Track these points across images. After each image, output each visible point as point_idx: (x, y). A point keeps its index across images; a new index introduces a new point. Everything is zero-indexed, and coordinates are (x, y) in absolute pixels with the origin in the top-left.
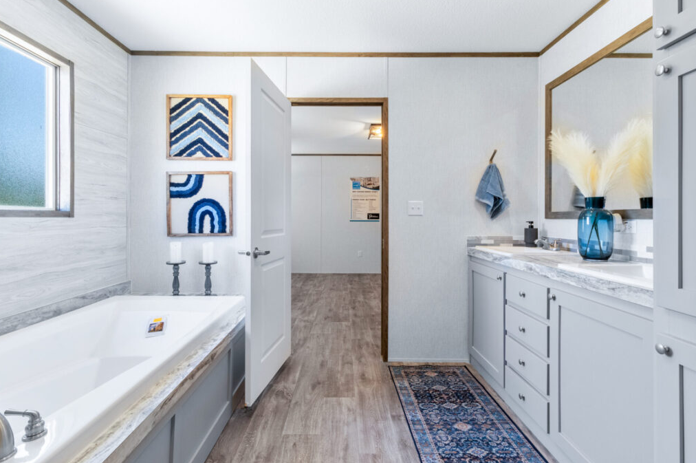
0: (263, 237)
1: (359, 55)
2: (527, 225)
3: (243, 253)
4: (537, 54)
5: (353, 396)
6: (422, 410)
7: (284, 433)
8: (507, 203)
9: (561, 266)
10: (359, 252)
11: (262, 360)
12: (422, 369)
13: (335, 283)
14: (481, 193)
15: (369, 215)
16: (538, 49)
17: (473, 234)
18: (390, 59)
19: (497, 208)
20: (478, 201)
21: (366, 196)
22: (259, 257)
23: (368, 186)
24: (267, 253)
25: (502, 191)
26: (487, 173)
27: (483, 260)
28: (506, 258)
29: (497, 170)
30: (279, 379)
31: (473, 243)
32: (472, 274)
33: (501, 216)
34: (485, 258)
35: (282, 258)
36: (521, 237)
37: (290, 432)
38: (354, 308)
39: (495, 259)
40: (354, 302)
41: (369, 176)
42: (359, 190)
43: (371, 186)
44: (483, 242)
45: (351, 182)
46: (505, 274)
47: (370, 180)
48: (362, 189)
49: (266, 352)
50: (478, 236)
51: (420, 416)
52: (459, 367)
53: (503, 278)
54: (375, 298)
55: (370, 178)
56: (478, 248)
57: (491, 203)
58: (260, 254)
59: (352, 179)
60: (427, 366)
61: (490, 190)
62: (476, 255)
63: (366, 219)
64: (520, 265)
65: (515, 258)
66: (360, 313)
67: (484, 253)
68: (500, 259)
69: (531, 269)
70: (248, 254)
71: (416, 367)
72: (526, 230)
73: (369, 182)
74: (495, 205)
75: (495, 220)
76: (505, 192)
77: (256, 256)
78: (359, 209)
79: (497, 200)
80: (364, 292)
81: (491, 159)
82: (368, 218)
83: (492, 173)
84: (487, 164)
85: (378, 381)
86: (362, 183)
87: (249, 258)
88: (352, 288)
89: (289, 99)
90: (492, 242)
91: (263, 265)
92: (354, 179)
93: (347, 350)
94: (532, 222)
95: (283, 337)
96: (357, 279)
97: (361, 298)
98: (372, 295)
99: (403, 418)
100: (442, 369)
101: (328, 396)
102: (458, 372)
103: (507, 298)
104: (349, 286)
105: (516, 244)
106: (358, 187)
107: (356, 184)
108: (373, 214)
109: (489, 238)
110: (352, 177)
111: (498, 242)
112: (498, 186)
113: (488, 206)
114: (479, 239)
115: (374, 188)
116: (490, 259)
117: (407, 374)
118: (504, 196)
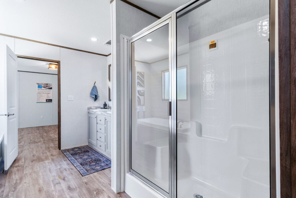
0: (10, 109)
1: (49, 44)
2: (104, 103)
3: (3, 115)
4: (107, 56)
5: (49, 160)
6: (73, 157)
7: (24, 173)
8: (99, 97)
9: (108, 112)
10: (41, 116)
11: (10, 154)
12: (73, 149)
13: (30, 131)
14: (91, 94)
15: (46, 100)
16: (107, 55)
17: (89, 106)
18: (61, 48)
19: (96, 98)
20: (90, 96)
21: (45, 92)
22: (10, 116)
23: (46, 87)
24: (14, 114)
25: (97, 93)
26: (93, 88)
27: (92, 113)
28: (97, 112)
29: (96, 87)
30: (14, 163)
31: (89, 109)
32: (89, 118)
33: (97, 100)
34: (92, 112)
35: (15, 117)
36: (102, 106)
37: (27, 172)
38: (43, 138)
39: (95, 112)
40: (42, 136)
41: (46, 83)
42: (41, 89)
43: (48, 87)
44: (92, 108)
45: (37, 85)
46: (97, 116)
47: (47, 85)
48: (43, 88)
49: (11, 152)
50: (91, 106)
51: (73, 158)
52: (85, 146)
53: (96, 117)
54: (52, 134)
55: (47, 84)
56: (90, 110)
57: (94, 97)
58: (10, 115)
59: (37, 84)
60: (75, 148)
61: (94, 93)
62: (90, 112)
63: (45, 101)
64: (99, 113)
65: (99, 112)
66: (46, 139)
67: (92, 111)
68: (96, 112)
69: (102, 114)
70: (6, 115)
71: (71, 149)
72: (104, 104)
73: (47, 86)
74: (95, 97)
75: (96, 102)
76: (98, 94)
77: (8, 116)
78: (41, 97)
79: (96, 96)
80: (46, 132)
81: (94, 84)
82: (46, 101)
83: (95, 88)
84: (93, 85)
85: (58, 155)
86: (43, 86)
87: (7, 116)
88: (40, 132)
89: (16, 55)
90: (95, 108)
91: (10, 119)
92: (39, 84)
93: (44, 150)
94: (105, 102)
95: (15, 148)
96: (41, 128)
97: (45, 134)
98: (50, 133)
99: (68, 160)
100: (80, 148)
101: (39, 162)
102: (85, 147)
103: (97, 122)
104: (38, 131)
105: (102, 108)
106: (41, 88)
107: (40, 86)
108: (49, 100)
109: (94, 107)
110: (37, 83)
111: (97, 108)
112: (96, 92)
113: (93, 98)
114: (91, 107)
115: (49, 88)
116: (93, 113)
117: (68, 151)
118: (98, 95)
